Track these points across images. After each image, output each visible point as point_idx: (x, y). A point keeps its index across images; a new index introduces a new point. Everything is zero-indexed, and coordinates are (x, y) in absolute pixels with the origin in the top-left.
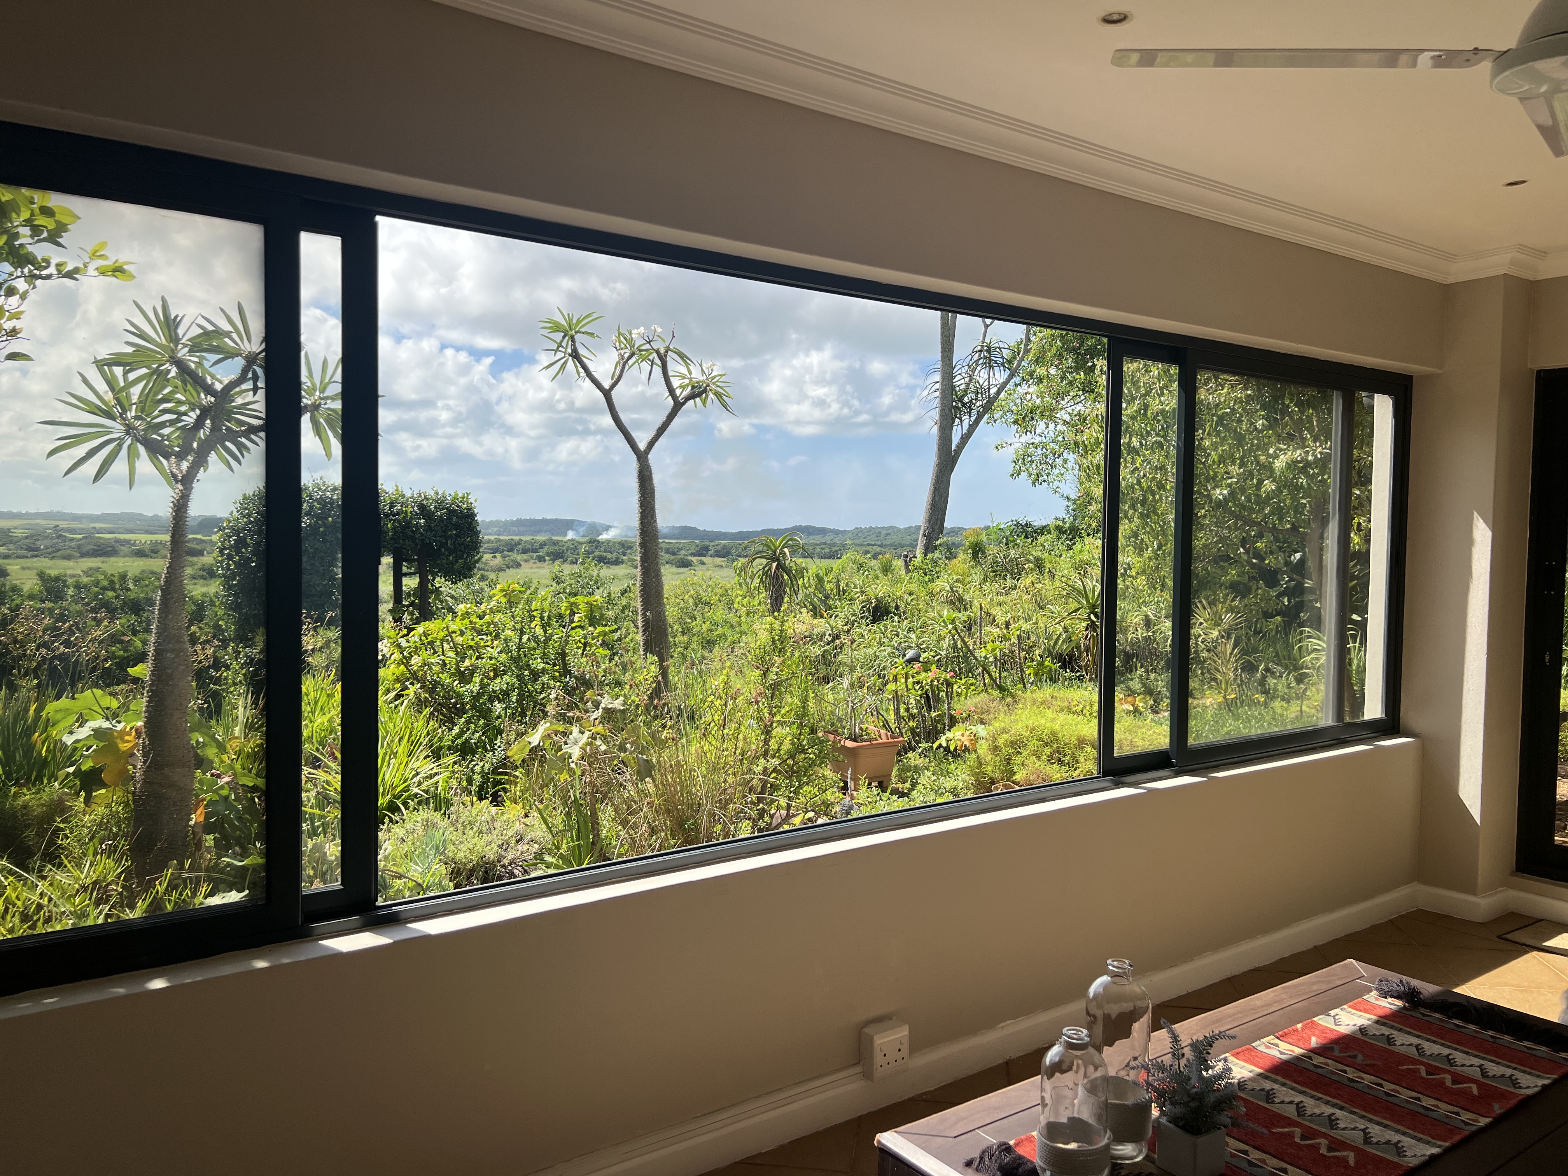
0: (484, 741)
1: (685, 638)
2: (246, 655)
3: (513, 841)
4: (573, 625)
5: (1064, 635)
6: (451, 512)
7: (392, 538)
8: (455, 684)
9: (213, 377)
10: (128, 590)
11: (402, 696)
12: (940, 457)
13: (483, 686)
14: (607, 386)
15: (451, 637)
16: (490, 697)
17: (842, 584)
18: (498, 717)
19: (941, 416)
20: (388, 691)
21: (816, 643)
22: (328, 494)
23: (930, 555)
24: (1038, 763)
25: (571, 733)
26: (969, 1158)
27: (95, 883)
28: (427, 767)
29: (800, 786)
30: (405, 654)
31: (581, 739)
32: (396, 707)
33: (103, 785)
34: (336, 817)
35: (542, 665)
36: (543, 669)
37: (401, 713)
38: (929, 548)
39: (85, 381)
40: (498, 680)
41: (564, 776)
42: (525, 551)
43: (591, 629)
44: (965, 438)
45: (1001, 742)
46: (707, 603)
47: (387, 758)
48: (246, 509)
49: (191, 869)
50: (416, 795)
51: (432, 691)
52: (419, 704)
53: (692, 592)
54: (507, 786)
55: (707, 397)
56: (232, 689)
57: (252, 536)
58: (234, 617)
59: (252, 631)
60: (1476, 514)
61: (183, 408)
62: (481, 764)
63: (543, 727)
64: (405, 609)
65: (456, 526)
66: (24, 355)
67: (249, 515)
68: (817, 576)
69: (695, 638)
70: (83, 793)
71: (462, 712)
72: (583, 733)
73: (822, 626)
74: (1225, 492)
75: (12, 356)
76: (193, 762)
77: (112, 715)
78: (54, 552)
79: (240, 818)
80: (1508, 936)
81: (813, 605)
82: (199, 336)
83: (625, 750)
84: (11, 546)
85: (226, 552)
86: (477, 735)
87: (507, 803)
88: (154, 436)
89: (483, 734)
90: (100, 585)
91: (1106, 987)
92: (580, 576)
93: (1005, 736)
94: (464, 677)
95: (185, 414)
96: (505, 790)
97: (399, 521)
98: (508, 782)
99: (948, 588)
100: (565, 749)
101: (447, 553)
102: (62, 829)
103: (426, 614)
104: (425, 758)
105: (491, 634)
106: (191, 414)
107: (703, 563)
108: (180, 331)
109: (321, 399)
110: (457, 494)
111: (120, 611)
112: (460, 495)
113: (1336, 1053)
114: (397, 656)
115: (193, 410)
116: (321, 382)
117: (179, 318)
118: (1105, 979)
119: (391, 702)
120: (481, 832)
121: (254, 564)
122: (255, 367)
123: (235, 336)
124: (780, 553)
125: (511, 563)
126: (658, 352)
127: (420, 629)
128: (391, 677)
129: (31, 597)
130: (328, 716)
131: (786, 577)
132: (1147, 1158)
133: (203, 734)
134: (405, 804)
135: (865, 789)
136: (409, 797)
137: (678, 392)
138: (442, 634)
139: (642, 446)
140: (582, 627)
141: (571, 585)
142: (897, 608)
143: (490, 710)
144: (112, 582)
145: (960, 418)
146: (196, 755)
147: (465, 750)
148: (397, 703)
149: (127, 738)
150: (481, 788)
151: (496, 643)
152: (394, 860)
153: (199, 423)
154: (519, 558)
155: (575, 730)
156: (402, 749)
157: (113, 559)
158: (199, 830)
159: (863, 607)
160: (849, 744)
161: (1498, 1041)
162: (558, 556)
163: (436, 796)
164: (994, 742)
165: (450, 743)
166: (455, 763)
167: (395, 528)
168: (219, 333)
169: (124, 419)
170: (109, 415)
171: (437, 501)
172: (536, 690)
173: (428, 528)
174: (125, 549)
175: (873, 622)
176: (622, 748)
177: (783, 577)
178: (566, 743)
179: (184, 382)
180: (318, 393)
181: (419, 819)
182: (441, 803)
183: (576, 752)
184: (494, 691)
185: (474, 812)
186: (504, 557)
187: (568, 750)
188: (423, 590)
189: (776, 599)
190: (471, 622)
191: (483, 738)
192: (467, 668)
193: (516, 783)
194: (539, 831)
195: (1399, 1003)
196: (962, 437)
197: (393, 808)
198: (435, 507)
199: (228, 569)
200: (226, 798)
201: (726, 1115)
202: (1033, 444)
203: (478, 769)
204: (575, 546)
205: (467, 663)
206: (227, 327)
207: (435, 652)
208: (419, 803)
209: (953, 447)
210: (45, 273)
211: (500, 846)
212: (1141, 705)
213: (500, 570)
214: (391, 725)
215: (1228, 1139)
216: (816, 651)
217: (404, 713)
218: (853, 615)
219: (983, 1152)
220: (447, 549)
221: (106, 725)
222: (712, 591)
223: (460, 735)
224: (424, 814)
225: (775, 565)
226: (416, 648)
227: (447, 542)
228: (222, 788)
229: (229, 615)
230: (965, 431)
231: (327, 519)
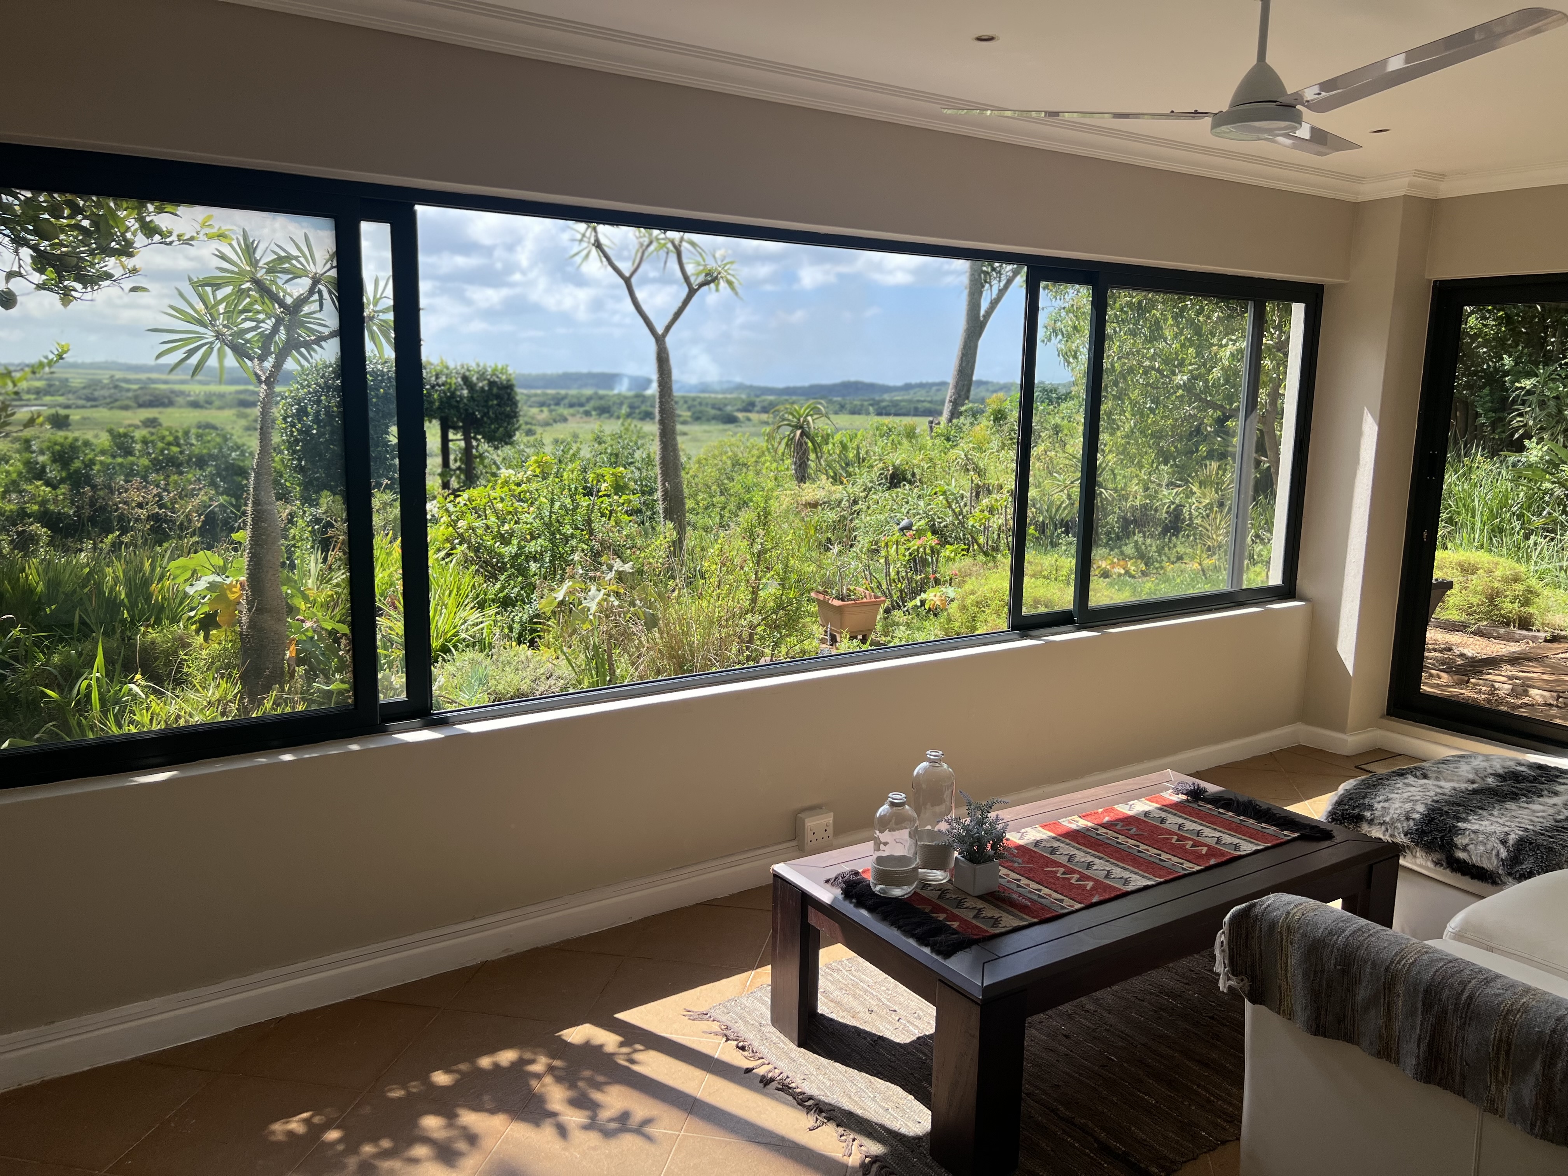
0: (522, 595)
1: (723, 498)
2: (311, 515)
3: (544, 677)
4: (600, 494)
5: (1067, 502)
6: (491, 384)
7: (439, 408)
8: (496, 545)
9: (285, 291)
10: (192, 445)
11: (452, 554)
12: (968, 323)
13: (520, 548)
14: (627, 274)
15: (492, 503)
16: (527, 557)
17: (862, 452)
18: (535, 575)
19: (971, 281)
20: (439, 550)
21: (833, 508)
22: (379, 367)
23: (955, 421)
24: (998, 621)
25: (589, 591)
26: (828, 878)
27: (219, 701)
28: (475, 616)
29: (781, 636)
30: (453, 517)
31: (597, 595)
32: (447, 563)
33: (218, 626)
34: (398, 656)
35: (571, 531)
36: (572, 534)
37: (450, 570)
38: (955, 414)
39: (181, 295)
40: (533, 543)
41: (587, 626)
42: (571, 406)
43: (616, 497)
44: (994, 304)
45: (968, 602)
46: (745, 465)
47: (439, 608)
48: (306, 380)
49: (289, 692)
50: (464, 640)
51: (477, 550)
52: (466, 562)
53: (730, 454)
54: (541, 634)
55: (719, 283)
56: (300, 544)
57: (312, 406)
58: (299, 479)
59: (316, 492)
60: (1366, 410)
61: (261, 316)
62: (520, 615)
63: (568, 584)
64: (452, 473)
65: (497, 397)
66: (143, 288)
67: (309, 386)
68: (841, 443)
69: (733, 499)
70: (202, 633)
71: (503, 569)
72: (599, 591)
73: (839, 492)
74: (1185, 378)
75: (134, 289)
76: (285, 610)
77: (221, 571)
78: (111, 402)
79: (323, 654)
80: (1364, 767)
81: (834, 472)
82: (273, 261)
83: (634, 606)
84: (70, 396)
85: (289, 420)
86: (516, 590)
87: (542, 648)
88: (240, 341)
89: (522, 589)
90: (165, 441)
91: (926, 770)
92: (620, 437)
93: (972, 597)
94: (505, 540)
95: (263, 322)
96: (539, 636)
97: (445, 393)
98: (543, 630)
99: (963, 456)
100: (585, 603)
101: (489, 422)
102: (186, 660)
103: (470, 480)
104: (472, 608)
105: (527, 501)
106: (268, 321)
107: (749, 419)
108: (258, 256)
109: (375, 312)
110: (496, 366)
111: (185, 465)
112: (500, 367)
113: (1118, 827)
114: (445, 519)
115: (269, 318)
116: (375, 297)
117: (256, 243)
118: (925, 764)
119: (443, 559)
120: (517, 669)
121: (315, 432)
122: (320, 286)
123: (302, 260)
124: (804, 421)
125: (558, 418)
126: (673, 242)
127: (465, 495)
128: (441, 538)
129: (103, 452)
130: (388, 572)
131: (810, 444)
132: (950, 880)
133: (290, 587)
134: (455, 647)
135: (846, 641)
136: (458, 641)
137: (692, 279)
138: (484, 501)
139: (660, 330)
140: (608, 496)
141: (612, 446)
142: (914, 475)
143: (527, 569)
144: (177, 438)
145: (990, 283)
146: (287, 603)
147: (506, 603)
148: (447, 560)
149: (234, 590)
150: (520, 635)
151: (532, 509)
152: (446, 689)
153: (275, 330)
154: (566, 412)
155: (593, 588)
156: (451, 602)
157: (169, 410)
158: (293, 663)
159: (881, 474)
160: (837, 603)
161: (1243, 823)
162: (605, 410)
163: (481, 641)
164: (963, 602)
165: (493, 596)
166: (497, 613)
167: (440, 399)
168: (289, 258)
169: (213, 326)
170: (202, 323)
171: (478, 372)
172: (566, 552)
173: (471, 398)
174: (180, 400)
175: (889, 488)
176: (632, 604)
177: (806, 443)
178: (585, 599)
179: (262, 296)
180: (371, 306)
181: (466, 658)
182: (482, 645)
183: (594, 607)
184: (530, 553)
185: (512, 654)
186: (551, 411)
187: (588, 605)
188: (468, 455)
189: (800, 466)
190: (510, 490)
191: (522, 592)
192: (507, 532)
193: (549, 631)
194: (564, 670)
195: (1184, 797)
196: (991, 303)
197: (445, 650)
198: (478, 379)
199: (292, 435)
200: (312, 638)
201: (690, 869)
202: (1064, 308)
203: (517, 619)
204: (621, 400)
205: (507, 527)
206: (295, 253)
207: (479, 516)
208: (467, 646)
209: (982, 312)
210: (168, 240)
211: (534, 681)
212: (1133, 568)
213: (547, 424)
214: (442, 580)
215: (1000, 868)
216: (831, 516)
217: (453, 569)
218: (871, 482)
219: (839, 875)
220: (489, 418)
221: (218, 579)
222: (749, 452)
223: (503, 588)
224: (471, 654)
225: (799, 432)
226: (463, 512)
227: (488, 412)
228: (307, 630)
229: (294, 477)
230: (994, 296)
231: (378, 390)
